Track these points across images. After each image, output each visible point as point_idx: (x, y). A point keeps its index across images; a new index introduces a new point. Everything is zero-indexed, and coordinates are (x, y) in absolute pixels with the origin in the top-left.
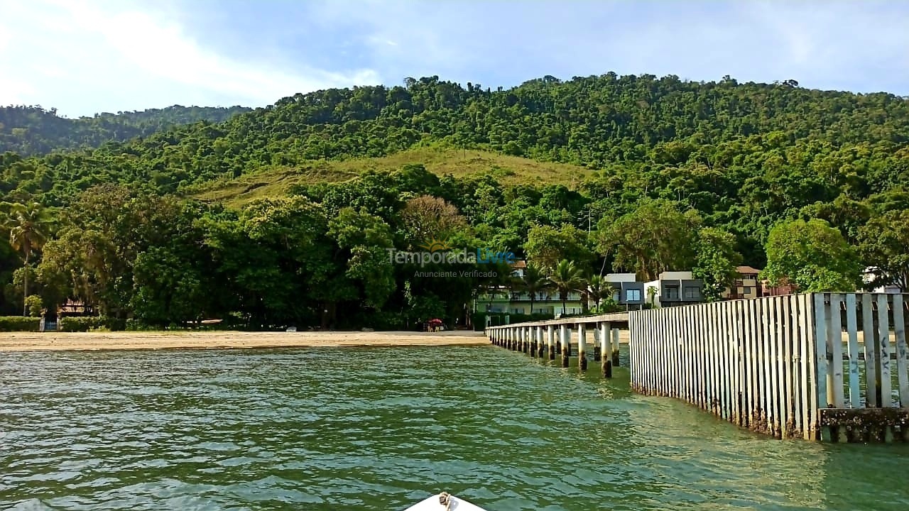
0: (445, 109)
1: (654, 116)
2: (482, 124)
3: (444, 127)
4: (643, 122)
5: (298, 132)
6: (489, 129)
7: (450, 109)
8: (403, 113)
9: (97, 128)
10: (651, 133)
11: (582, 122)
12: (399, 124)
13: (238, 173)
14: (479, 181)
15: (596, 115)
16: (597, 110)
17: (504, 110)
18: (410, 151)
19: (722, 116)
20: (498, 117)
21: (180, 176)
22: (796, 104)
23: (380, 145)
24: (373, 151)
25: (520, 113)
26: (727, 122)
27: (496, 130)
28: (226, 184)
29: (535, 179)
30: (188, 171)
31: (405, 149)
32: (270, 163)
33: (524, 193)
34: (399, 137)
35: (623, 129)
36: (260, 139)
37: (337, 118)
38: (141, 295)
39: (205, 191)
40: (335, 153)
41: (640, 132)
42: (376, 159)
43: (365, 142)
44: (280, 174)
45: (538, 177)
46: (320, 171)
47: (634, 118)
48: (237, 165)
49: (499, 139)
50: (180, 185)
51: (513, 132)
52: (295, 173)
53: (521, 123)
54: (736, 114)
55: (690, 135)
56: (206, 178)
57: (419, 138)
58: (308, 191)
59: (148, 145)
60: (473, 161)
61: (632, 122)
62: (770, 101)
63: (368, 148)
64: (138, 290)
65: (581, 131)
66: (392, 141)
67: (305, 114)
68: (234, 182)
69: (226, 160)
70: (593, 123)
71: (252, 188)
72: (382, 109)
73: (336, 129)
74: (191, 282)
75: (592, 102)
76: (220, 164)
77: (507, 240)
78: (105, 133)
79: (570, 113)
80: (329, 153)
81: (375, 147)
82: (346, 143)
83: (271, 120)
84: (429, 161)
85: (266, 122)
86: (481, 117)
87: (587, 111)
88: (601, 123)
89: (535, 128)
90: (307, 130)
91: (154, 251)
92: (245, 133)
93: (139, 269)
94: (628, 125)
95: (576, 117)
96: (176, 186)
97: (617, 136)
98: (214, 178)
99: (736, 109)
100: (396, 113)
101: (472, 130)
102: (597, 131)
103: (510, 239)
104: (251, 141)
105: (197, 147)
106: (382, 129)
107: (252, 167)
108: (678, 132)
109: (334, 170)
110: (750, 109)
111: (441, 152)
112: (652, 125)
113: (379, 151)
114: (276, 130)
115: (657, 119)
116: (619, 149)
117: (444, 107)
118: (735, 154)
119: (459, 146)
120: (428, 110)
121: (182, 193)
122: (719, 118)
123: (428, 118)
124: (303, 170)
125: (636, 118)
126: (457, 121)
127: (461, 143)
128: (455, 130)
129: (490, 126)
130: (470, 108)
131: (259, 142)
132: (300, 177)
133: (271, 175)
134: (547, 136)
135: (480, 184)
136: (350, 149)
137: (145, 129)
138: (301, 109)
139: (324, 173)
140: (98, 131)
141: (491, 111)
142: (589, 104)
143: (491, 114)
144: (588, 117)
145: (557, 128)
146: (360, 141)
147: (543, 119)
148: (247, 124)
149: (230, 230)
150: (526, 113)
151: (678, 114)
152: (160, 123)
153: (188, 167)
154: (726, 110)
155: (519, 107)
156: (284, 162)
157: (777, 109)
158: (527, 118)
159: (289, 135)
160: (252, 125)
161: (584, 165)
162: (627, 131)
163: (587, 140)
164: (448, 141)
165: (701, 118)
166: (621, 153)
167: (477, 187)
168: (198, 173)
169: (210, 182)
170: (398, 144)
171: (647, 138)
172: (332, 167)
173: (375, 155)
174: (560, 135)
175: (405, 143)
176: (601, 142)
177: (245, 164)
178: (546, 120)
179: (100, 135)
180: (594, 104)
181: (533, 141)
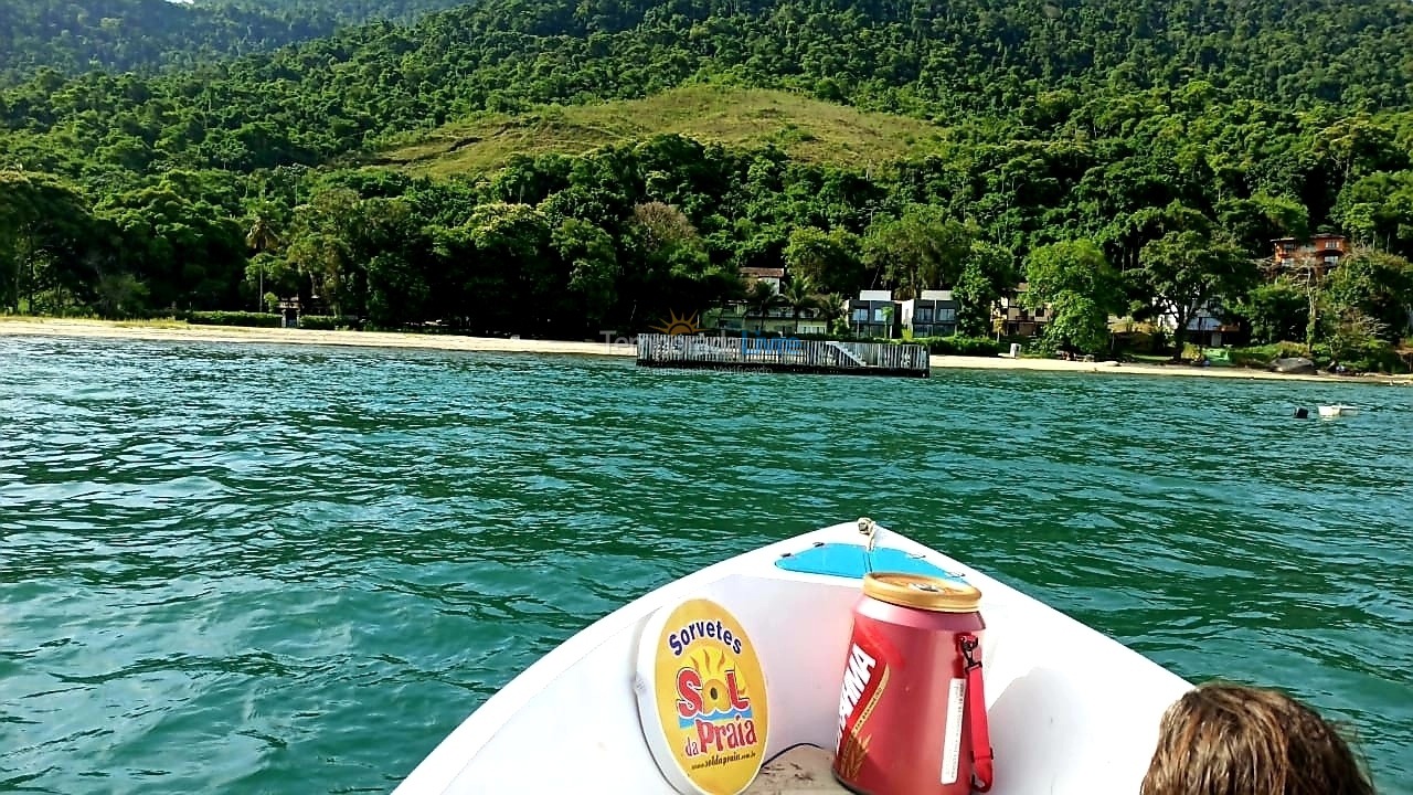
0: (741, 14)
1: (1064, 32)
2: (795, 42)
3: (737, 46)
4: (1044, 42)
5: (520, 48)
6: (804, 50)
7: (749, 16)
8: (677, 20)
9: (222, 19)
10: (1055, 60)
11: (950, 40)
12: (669, 39)
13: (440, 119)
14: (755, 153)
15: (974, 29)
16: (976, 19)
17: (830, 19)
18: (680, 90)
19: (1176, 32)
20: (819, 30)
21: (365, 123)
22: (1297, 14)
23: (637, 79)
24: (627, 89)
25: (855, 24)
26: (1183, 43)
27: (814, 53)
28: (427, 136)
29: (841, 146)
30: (373, 114)
31: (673, 86)
32: (484, 108)
33: (805, 177)
34: (665, 66)
35: (1012, 53)
36: (468, 58)
37: (580, 24)
38: (375, 298)
39: (399, 146)
40: (573, 90)
41: (1037, 58)
42: (630, 103)
43: (616, 74)
44: (498, 126)
45: (845, 145)
46: (552, 123)
47: (1032, 34)
48: (437, 108)
49: (817, 68)
50: (365, 138)
51: (839, 57)
52: (517, 125)
53: (855, 41)
54: (1199, 29)
55: (1114, 64)
56: (400, 126)
57: (696, 66)
58: (535, 165)
59: (309, 62)
60: (763, 114)
61: (1028, 40)
62: (1257, 9)
63: (619, 84)
64: (372, 292)
65: (944, 57)
66: (656, 72)
67: (532, 17)
68: (435, 134)
69: (423, 97)
70: (966, 40)
71: (460, 144)
72: (647, 12)
73: (577, 46)
74: (421, 287)
75: (971, 5)
76: (416, 104)
77: (769, 242)
78: (234, 28)
79: (933, 24)
80: (563, 92)
81: (630, 83)
82: (589, 76)
83: (483, 25)
84: (705, 106)
85: (475, 28)
86: (794, 29)
87: (960, 21)
88: (979, 42)
89: (874, 50)
90: (535, 45)
91: (385, 255)
92: (446, 46)
93: (374, 273)
94: (1022, 45)
95: (943, 31)
96: (360, 138)
97: (1003, 63)
98: (409, 127)
99: (1199, 21)
100: (667, 19)
101: (778, 51)
102: (971, 56)
103: (773, 240)
104: (454, 61)
105: (379, 70)
106: (643, 51)
107: (459, 110)
108: (1097, 59)
109: (570, 122)
110: (1224, 22)
111: (723, 93)
112: (1060, 46)
113: (636, 89)
114: (490, 45)
115: (1070, 36)
116: (997, 88)
117: (741, 11)
118: (1128, 117)
119: (750, 82)
120: (716, 15)
121: (369, 149)
122: (1170, 35)
123: (714, 30)
124: (529, 122)
125: (1037, 35)
126: (756, 37)
127: (755, 78)
128: (752, 51)
129: (806, 45)
130: (780, 14)
131: (467, 64)
132: (524, 132)
133: (485, 127)
134: (890, 64)
135: (757, 159)
136: (595, 84)
137: (293, 23)
138: (528, 9)
139: (556, 127)
140: (224, 25)
141: (811, 19)
142: (967, 7)
143: (811, 26)
144: (959, 31)
145: (909, 48)
146: (609, 73)
147: (889, 35)
148: (448, 31)
149: (457, 239)
150: (864, 23)
151: (1106, 27)
152: (315, 13)
153: (374, 108)
154: (1183, 23)
155: (856, 13)
156: (503, 108)
157: (1265, 23)
158: (865, 32)
159: (510, 52)
160: (454, 33)
161: (929, 118)
162: (1019, 55)
163: (950, 70)
164: (736, 74)
165: (1140, 36)
166: (998, 93)
167: (753, 161)
168: (387, 118)
169: (404, 133)
170: (664, 76)
171: (1047, 69)
172: (566, 119)
173: (630, 96)
174: (912, 61)
175: (674, 76)
176: (972, 74)
177: (450, 105)
178: (894, 35)
179: (228, 31)
180: (974, 9)
181: (868, 72)
